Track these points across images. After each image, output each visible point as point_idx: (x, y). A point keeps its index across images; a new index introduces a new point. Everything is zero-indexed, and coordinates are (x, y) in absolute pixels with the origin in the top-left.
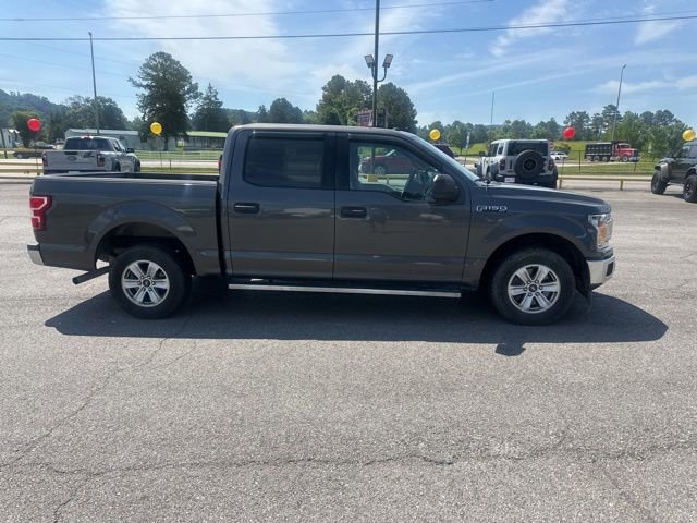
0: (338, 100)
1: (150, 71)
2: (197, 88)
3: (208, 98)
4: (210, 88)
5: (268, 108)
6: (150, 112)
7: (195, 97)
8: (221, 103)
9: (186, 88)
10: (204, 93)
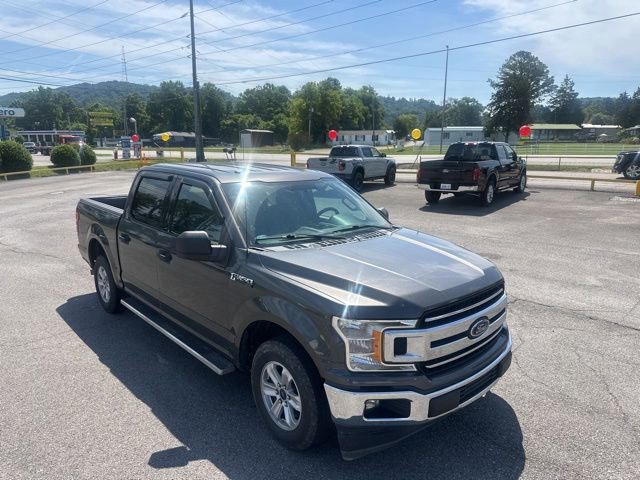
1: (508, 70)
2: (552, 81)
3: (562, 90)
4: (566, 80)
5: (631, 96)
6: (496, 109)
7: (548, 91)
8: (577, 94)
9: (541, 83)
10: (560, 85)
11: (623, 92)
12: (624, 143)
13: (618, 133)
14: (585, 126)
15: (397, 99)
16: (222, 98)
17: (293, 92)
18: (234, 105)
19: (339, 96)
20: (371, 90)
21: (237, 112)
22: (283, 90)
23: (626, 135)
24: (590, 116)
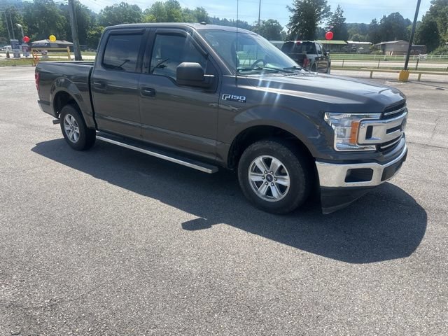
0: (443, 11)
2: (329, 9)
3: (336, 16)
4: (338, 9)
5: (378, 22)
6: (293, 28)
7: (327, 16)
8: (344, 19)
9: (322, 10)
10: (334, 13)
11: (374, 19)
12: (373, 54)
13: (370, 48)
14: (350, 42)
15: (221, 19)
16: (86, 13)
17: (143, 10)
18: (97, 19)
19: (180, 14)
20: (203, 11)
21: (101, 25)
22: (136, 8)
23: (375, 49)
24: (352, 35)
